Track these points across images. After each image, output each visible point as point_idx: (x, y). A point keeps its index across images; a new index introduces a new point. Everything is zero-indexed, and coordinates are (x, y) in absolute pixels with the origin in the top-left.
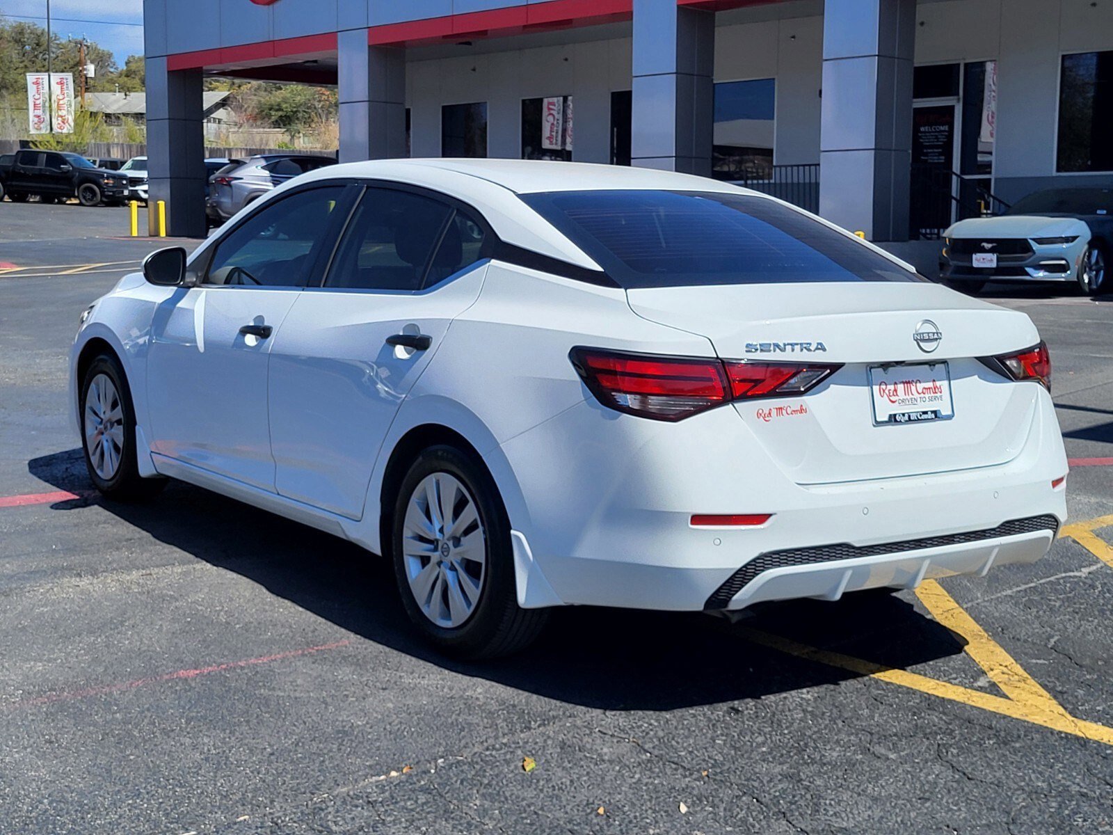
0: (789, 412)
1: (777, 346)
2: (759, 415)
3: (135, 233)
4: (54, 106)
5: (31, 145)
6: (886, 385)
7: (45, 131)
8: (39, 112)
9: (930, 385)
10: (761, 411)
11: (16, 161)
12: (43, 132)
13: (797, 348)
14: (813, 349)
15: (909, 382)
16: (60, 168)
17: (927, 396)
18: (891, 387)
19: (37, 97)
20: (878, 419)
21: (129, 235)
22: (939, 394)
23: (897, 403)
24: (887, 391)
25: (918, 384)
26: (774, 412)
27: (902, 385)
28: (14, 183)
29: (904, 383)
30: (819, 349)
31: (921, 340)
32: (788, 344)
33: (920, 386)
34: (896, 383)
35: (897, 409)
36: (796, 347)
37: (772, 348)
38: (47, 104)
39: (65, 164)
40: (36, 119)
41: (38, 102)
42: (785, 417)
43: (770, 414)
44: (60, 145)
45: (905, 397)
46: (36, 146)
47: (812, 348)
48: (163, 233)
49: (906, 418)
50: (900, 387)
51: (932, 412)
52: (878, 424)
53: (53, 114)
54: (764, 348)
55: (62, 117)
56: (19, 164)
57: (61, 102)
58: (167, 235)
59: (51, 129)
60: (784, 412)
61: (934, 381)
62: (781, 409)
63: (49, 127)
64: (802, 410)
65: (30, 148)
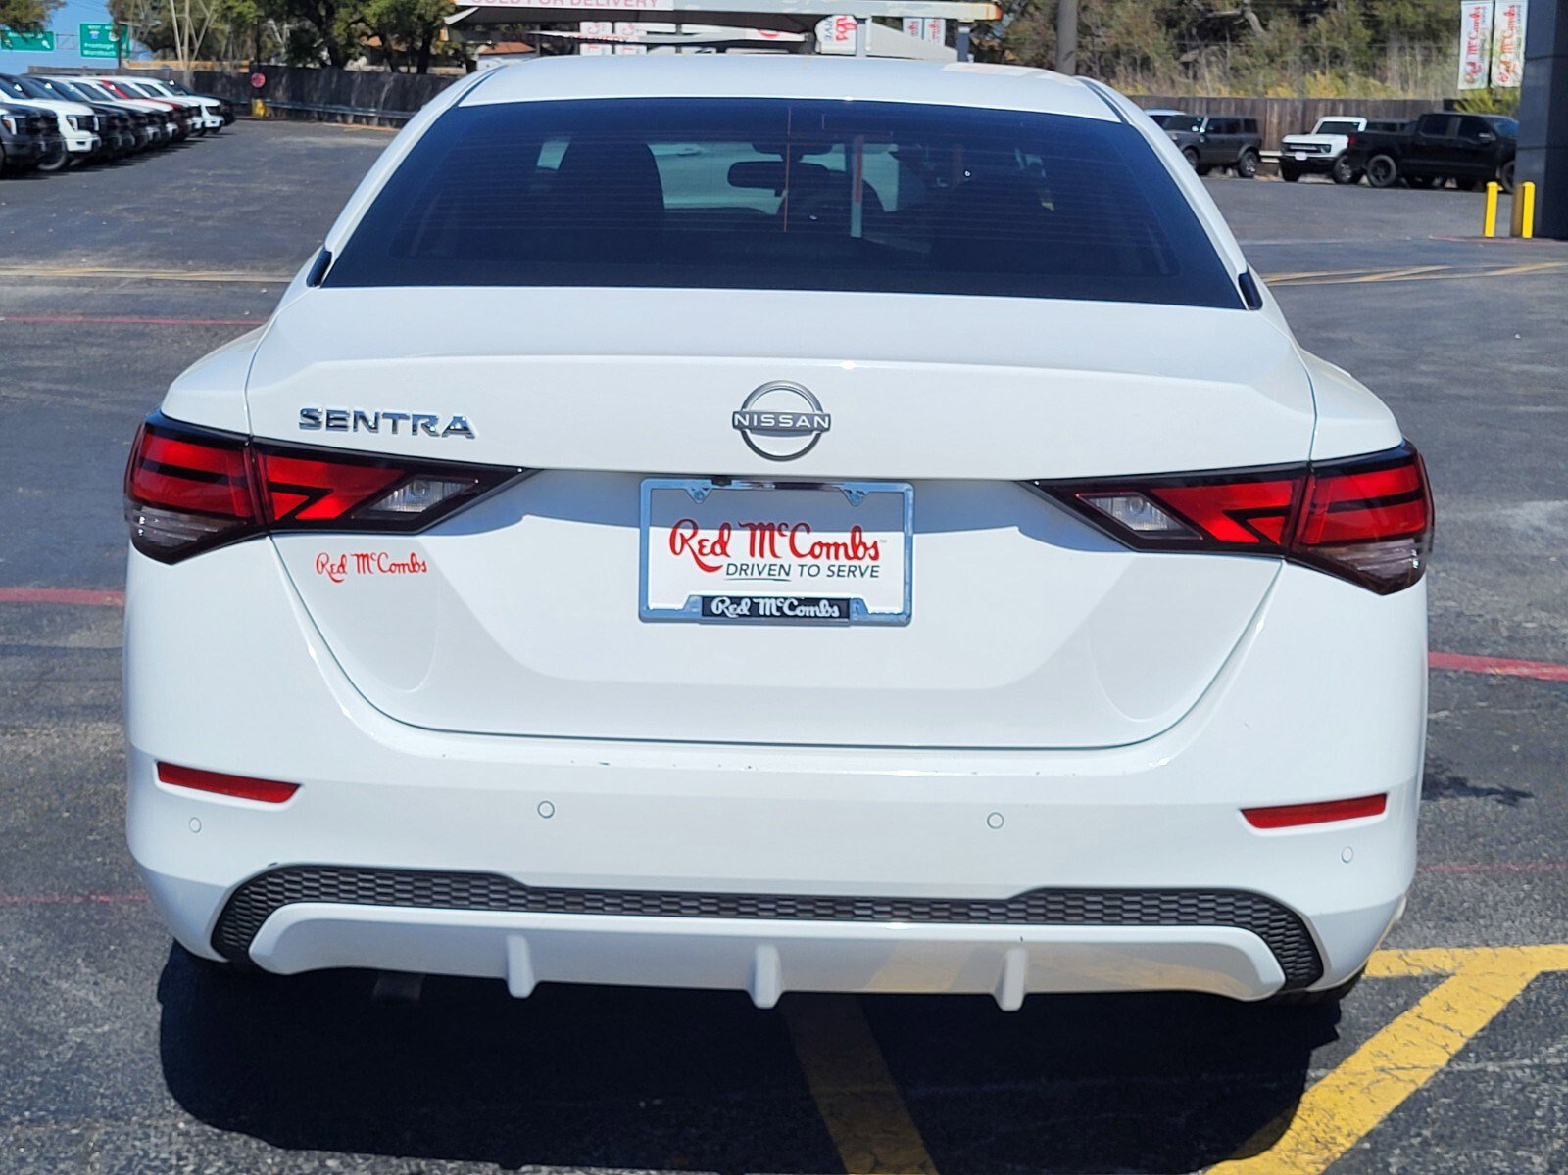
0: (385, 567)
1: (360, 417)
2: (320, 565)
3: (1490, 232)
4: (1497, 48)
5: (1457, 106)
6: (695, 528)
7: (1480, 84)
8: (1475, 58)
9: (844, 537)
10: (323, 559)
11: (1417, 129)
12: (1475, 86)
13: (405, 426)
14: (441, 431)
15: (771, 527)
16: (1480, 139)
17: (823, 562)
18: (712, 535)
19: (1474, 34)
20: (653, 604)
21: (1480, 234)
22: (867, 562)
23: (724, 570)
24: (694, 543)
25: (800, 536)
26: (351, 563)
27: (747, 533)
28: (1411, 161)
29: (752, 528)
30: (456, 431)
31: (753, 429)
32: (386, 416)
33: (804, 540)
34: (726, 526)
35: (718, 586)
36: (400, 422)
37: (350, 422)
38: (1487, 46)
39: (1486, 132)
40: (1469, 68)
41: (1474, 42)
42: (375, 578)
43: (342, 565)
44: (1498, 105)
45: (750, 561)
46: (1464, 108)
47: (440, 428)
48: (1527, 232)
49: (744, 608)
50: (739, 539)
51: (832, 602)
52: (648, 616)
53: (1494, 59)
54: (336, 421)
55: (1505, 62)
56: (1423, 134)
57: (1507, 41)
58: (1534, 235)
59: (1489, 81)
60: (373, 565)
61: (857, 529)
62: (365, 556)
63: (1486, 79)
64: (414, 565)
65: (1456, 110)
